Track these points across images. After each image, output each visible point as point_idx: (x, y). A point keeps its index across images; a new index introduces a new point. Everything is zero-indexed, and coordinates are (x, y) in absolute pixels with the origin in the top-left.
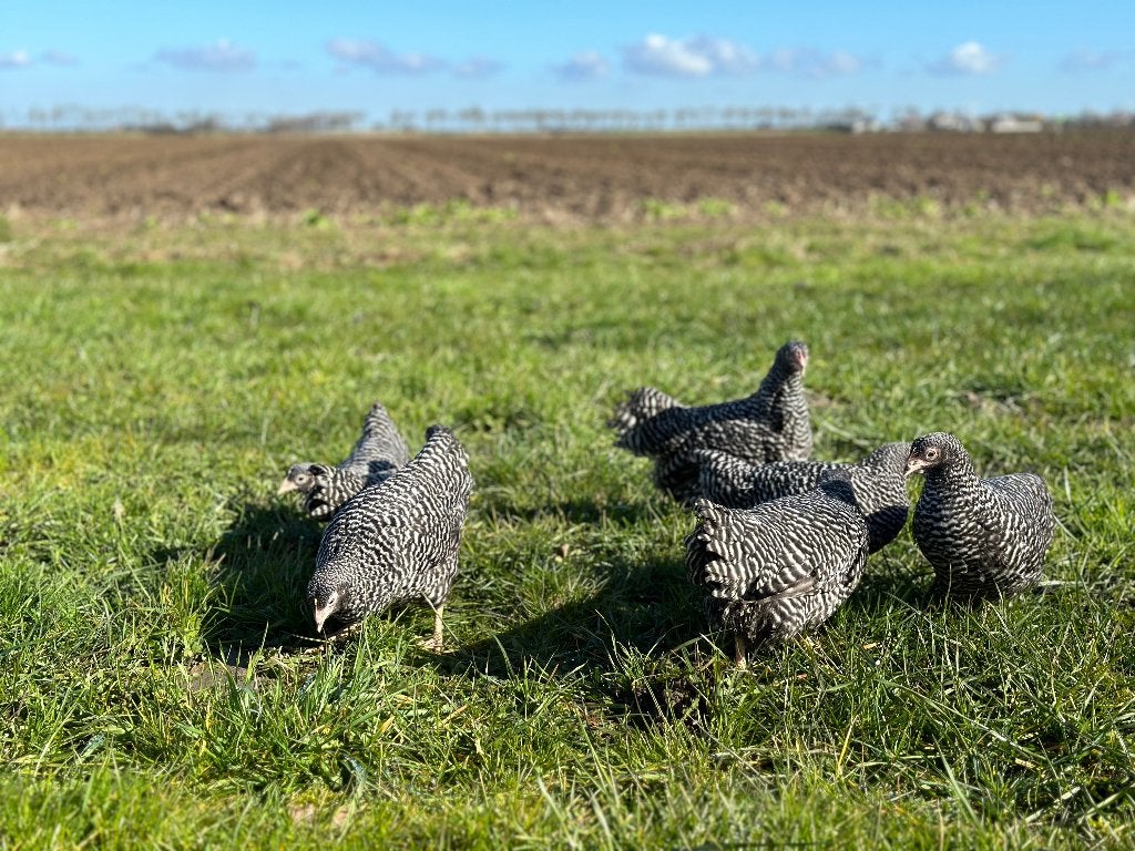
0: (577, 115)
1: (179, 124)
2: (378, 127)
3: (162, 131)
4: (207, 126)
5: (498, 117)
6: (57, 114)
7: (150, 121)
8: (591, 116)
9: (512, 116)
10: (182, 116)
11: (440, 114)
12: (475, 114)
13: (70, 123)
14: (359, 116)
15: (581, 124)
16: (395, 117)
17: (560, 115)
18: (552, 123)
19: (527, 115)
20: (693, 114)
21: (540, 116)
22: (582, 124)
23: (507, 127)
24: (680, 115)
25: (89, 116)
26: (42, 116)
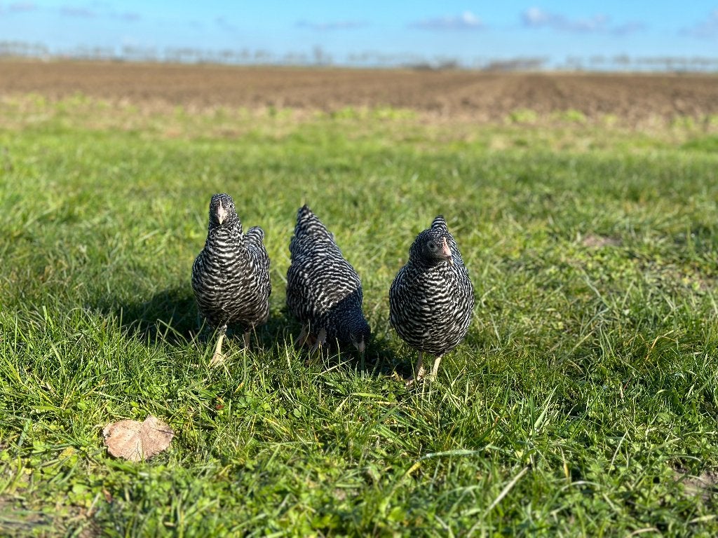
0: (696, 60)
3: (424, 69)
4: (450, 66)
5: (640, 61)
6: (365, 56)
8: (705, 62)
9: (649, 61)
11: (599, 59)
13: (371, 63)
15: (698, 67)
16: (570, 60)
17: (683, 61)
18: (677, 66)
19: (660, 60)
21: (669, 61)
23: (646, 69)
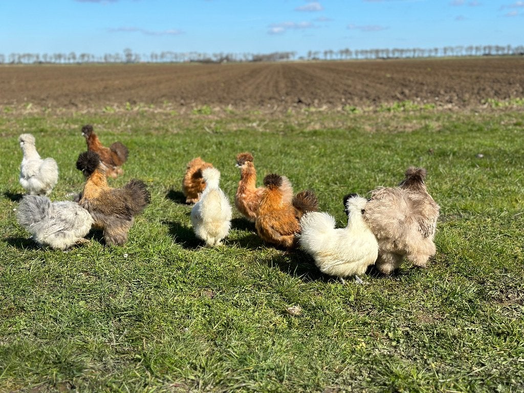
1: (214, 59)
2: (301, 58)
3: (208, 62)
5: (357, 53)
6: (163, 56)
7: (202, 58)
10: (215, 55)
12: (347, 52)
13: (168, 59)
14: (293, 54)
20: (452, 49)
21: (377, 51)
22: (397, 55)
24: (445, 50)
25: (176, 57)
26: (156, 57)
